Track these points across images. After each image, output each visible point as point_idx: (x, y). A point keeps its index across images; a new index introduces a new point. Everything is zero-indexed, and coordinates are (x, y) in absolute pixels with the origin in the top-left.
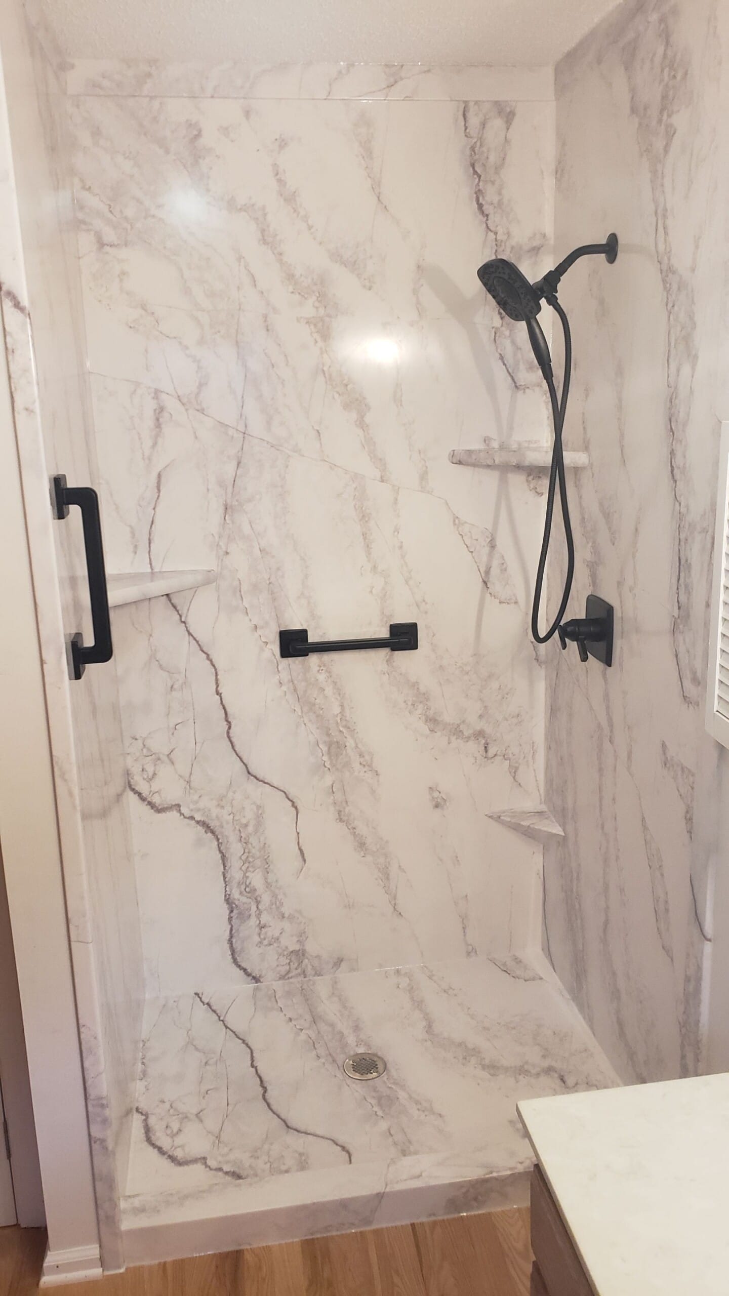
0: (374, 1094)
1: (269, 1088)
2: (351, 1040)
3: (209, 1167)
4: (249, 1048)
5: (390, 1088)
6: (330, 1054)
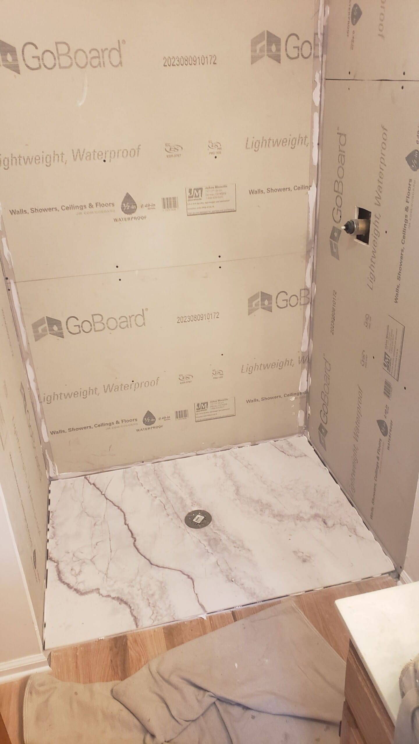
0: (206, 538)
1: (137, 538)
2: (188, 502)
3: (102, 595)
4: (123, 512)
5: (215, 533)
6: (176, 513)
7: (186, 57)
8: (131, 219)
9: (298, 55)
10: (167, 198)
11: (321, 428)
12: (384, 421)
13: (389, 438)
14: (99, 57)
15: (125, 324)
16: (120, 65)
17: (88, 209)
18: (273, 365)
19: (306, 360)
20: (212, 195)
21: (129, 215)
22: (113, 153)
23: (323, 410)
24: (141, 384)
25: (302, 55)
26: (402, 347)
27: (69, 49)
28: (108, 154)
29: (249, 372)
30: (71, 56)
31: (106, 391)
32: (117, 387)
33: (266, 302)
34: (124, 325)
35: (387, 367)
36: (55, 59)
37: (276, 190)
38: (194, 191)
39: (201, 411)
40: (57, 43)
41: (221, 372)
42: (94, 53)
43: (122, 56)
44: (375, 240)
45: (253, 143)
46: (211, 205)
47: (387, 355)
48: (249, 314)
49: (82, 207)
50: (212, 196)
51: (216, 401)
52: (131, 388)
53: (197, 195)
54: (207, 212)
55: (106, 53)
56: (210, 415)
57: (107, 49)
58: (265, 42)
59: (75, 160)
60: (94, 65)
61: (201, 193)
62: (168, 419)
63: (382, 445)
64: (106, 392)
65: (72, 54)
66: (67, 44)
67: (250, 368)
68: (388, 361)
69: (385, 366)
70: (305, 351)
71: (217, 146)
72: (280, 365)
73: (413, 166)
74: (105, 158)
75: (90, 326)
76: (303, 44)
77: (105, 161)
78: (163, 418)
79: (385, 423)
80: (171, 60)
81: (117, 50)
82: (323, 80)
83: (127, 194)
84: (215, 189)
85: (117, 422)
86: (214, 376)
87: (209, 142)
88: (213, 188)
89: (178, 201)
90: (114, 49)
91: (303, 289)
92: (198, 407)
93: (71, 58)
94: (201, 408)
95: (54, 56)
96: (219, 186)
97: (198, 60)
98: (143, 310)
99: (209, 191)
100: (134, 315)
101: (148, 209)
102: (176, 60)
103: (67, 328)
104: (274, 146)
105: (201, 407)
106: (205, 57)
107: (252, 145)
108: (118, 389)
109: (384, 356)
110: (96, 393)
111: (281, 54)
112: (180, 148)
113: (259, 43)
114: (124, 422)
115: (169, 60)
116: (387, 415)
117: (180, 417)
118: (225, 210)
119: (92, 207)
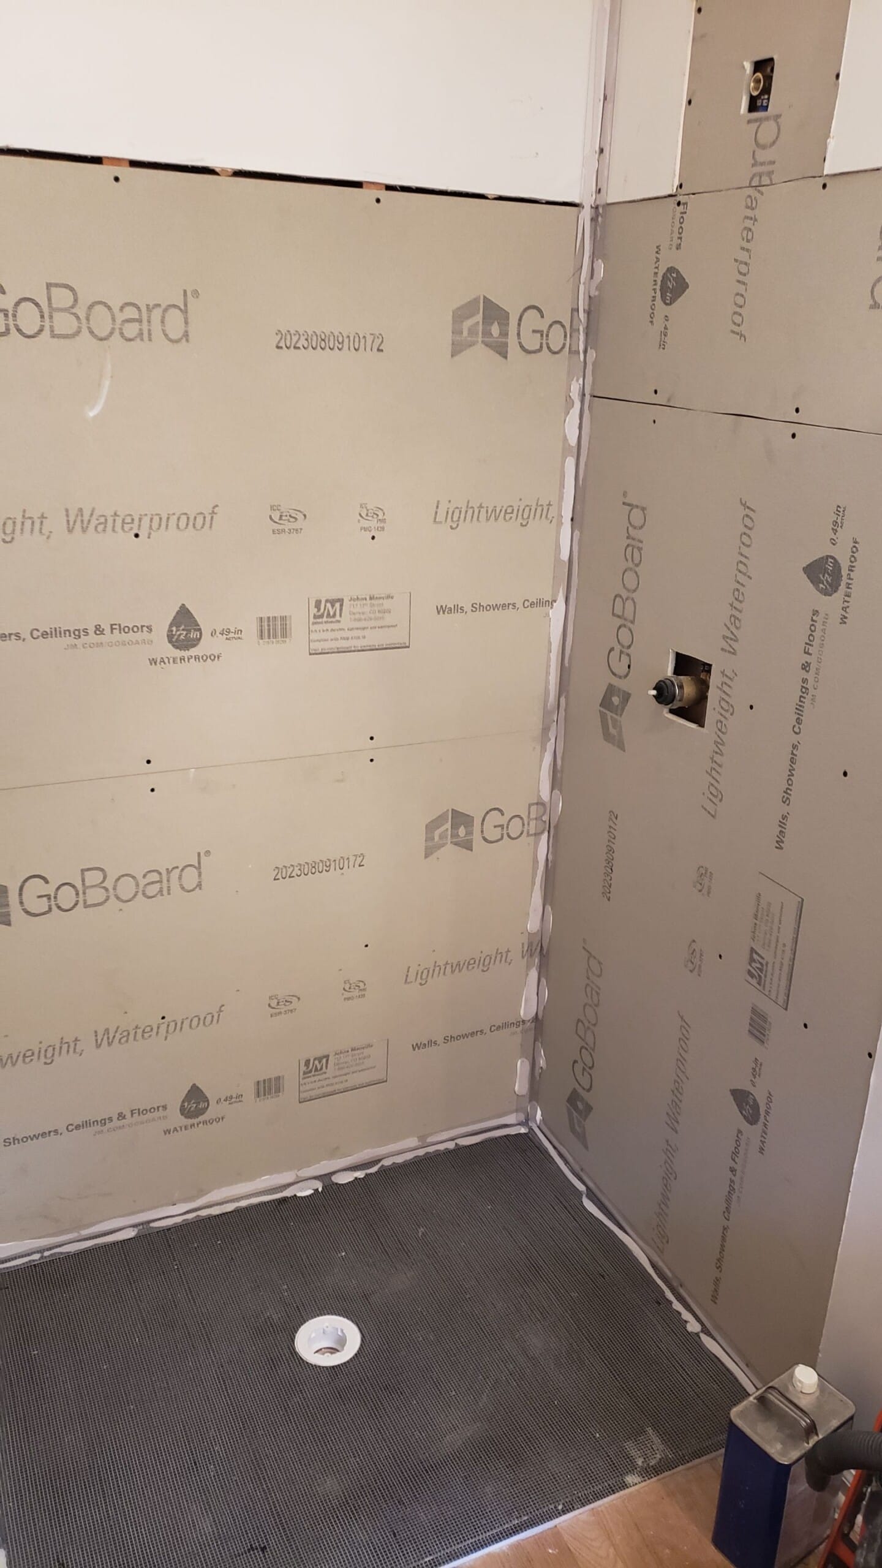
7: (323, 332)
8: (189, 659)
9: (541, 347)
10: (269, 618)
11: (573, 1099)
12: (749, 1093)
13: (763, 1129)
14: (140, 321)
15: (157, 886)
16: (184, 339)
17: (92, 638)
18: (470, 964)
19: (536, 949)
20: (363, 613)
21: (185, 650)
22: (156, 519)
23: (579, 1061)
24: (182, 1023)
25: (548, 348)
26: (796, 941)
27: (76, 300)
28: (146, 521)
29: (420, 981)
30: (79, 315)
31: (101, 1044)
32: (125, 1034)
33: (462, 831)
34: (153, 890)
35: (756, 978)
36: (42, 317)
37: (488, 608)
38: (325, 606)
39: (314, 1076)
40: (49, 286)
41: (361, 985)
42: (130, 312)
43: (189, 320)
44: (723, 719)
45: (447, 512)
46: (360, 633)
47: (757, 953)
48: (426, 857)
49: (77, 634)
50: (363, 617)
51: (348, 1051)
52: (157, 1033)
53: (331, 614)
54: (351, 647)
55: (157, 314)
56: (332, 1084)
57: (159, 305)
58: (479, 317)
59: (70, 531)
60: (128, 335)
61: (341, 610)
62: (238, 1100)
63: (743, 1143)
64: (98, 1046)
65: (81, 312)
66: (72, 289)
67: (422, 973)
68: (758, 965)
69: (752, 977)
70: (535, 931)
71: (378, 515)
72: (483, 963)
73: (821, 586)
74: (139, 529)
75: (74, 896)
76: (551, 326)
77: (137, 536)
78: (226, 1100)
79: (751, 1096)
80: (293, 337)
81: (180, 309)
82: (587, 397)
83: (183, 606)
84: (368, 602)
85: (121, 1116)
86: (347, 995)
87: (361, 506)
88: (366, 599)
89: (290, 624)
90: (175, 306)
91: (533, 804)
92: (308, 1067)
93: (78, 318)
94: (313, 1070)
95: (41, 312)
96: (378, 596)
97: (346, 340)
98: (199, 854)
99: (357, 605)
100: (177, 867)
101: (227, 639)
102: (303, 338)
103: (21, 903)
104: (488, 519)
105: (313, 1067)
106: (361, 337)
107: (446, 518)
108: (128, 1039)
109: (748, 956)
110: (75, 1049)
111: (509, 341)
112: (300, 517)
113: (468, 318)
114: (137, 1114)
115: (288, 337)
116: (757, 1080)
117: (265, 1095)
118: (387, 645)
119: (102, 633)
